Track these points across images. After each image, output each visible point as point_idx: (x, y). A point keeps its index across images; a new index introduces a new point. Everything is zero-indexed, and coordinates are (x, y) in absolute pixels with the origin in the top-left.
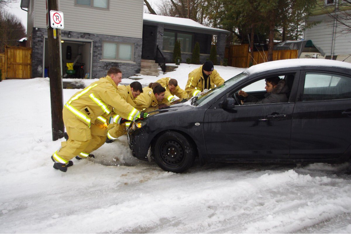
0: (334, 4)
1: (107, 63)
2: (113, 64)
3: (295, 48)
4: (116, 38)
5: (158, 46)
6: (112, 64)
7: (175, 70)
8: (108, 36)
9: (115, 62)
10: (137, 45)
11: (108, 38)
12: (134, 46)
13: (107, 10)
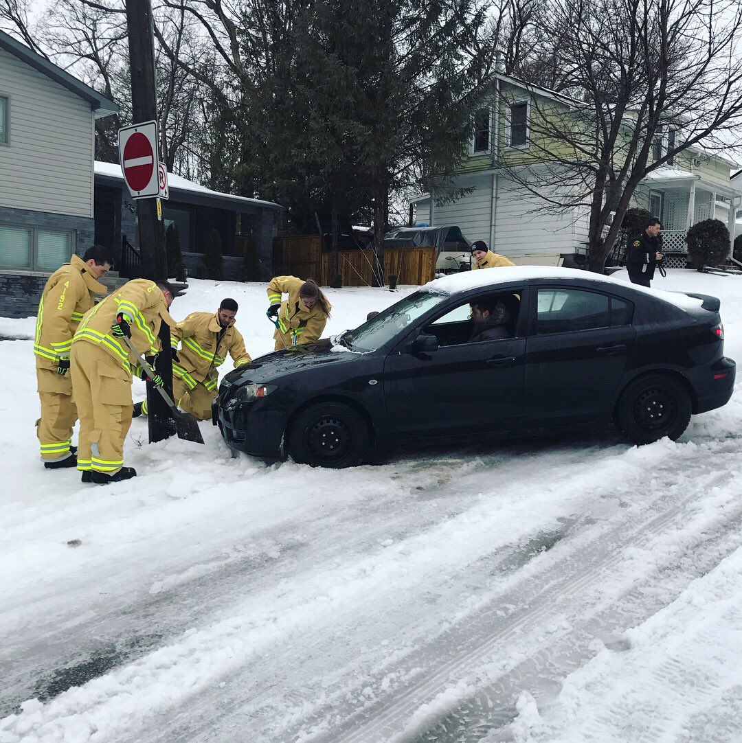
0: (488, 152)
1: (8, 279)
2: (23, 281)
3: (425, 243)
4: (31, 214)
5: (125, 237)
6: (20, 281)
7: (184, 294)
8: (8, 211)
9: (29, 275)
10: (83, 233)
11: (8, 215)
12: (74, 235)
13: (5, 144)
